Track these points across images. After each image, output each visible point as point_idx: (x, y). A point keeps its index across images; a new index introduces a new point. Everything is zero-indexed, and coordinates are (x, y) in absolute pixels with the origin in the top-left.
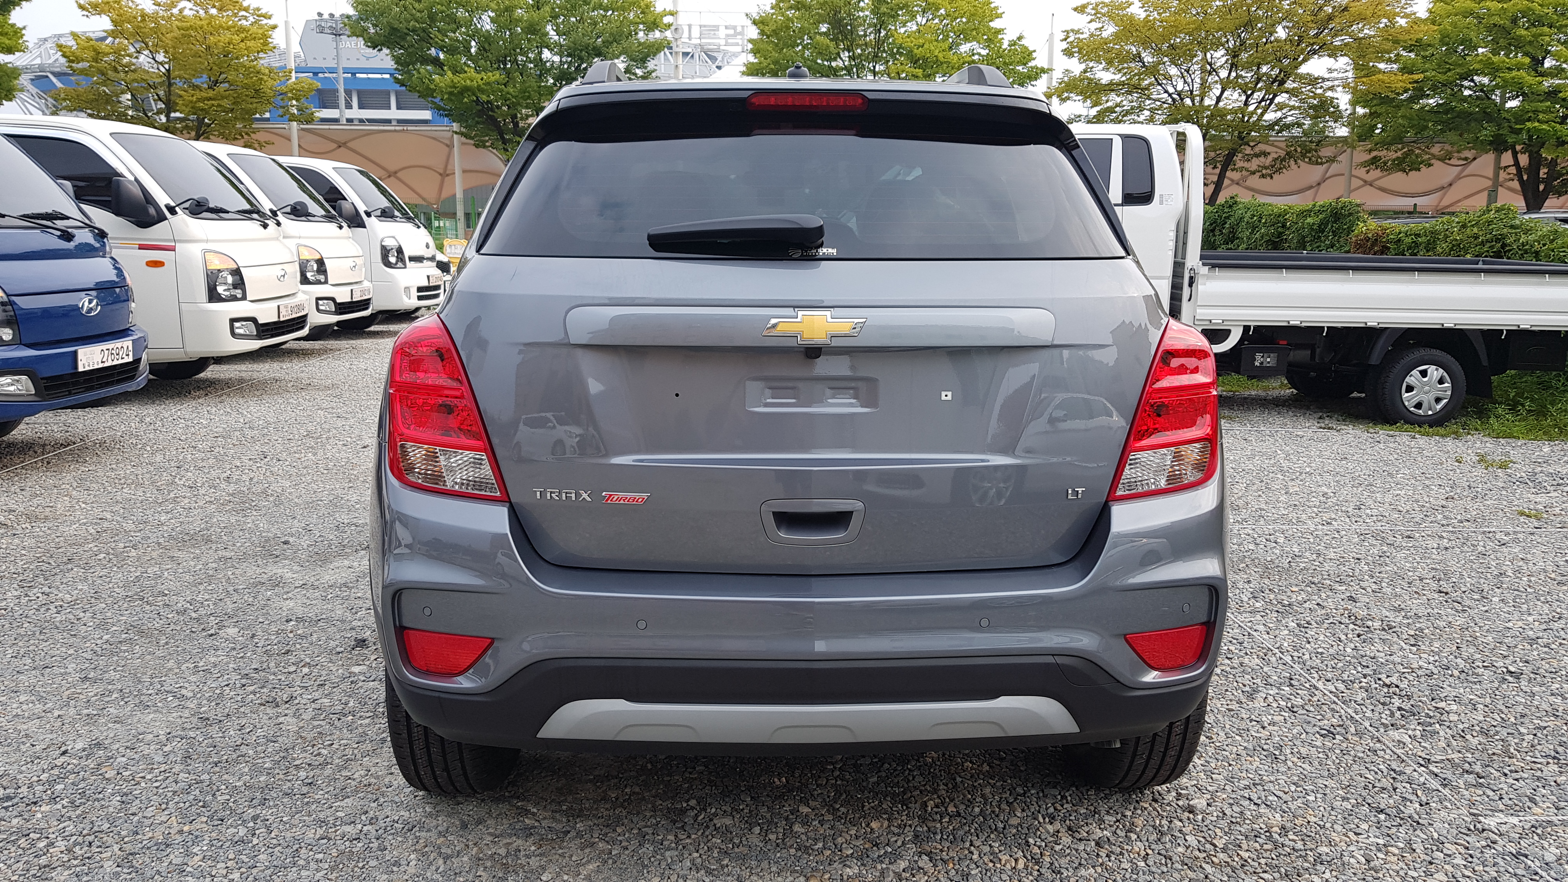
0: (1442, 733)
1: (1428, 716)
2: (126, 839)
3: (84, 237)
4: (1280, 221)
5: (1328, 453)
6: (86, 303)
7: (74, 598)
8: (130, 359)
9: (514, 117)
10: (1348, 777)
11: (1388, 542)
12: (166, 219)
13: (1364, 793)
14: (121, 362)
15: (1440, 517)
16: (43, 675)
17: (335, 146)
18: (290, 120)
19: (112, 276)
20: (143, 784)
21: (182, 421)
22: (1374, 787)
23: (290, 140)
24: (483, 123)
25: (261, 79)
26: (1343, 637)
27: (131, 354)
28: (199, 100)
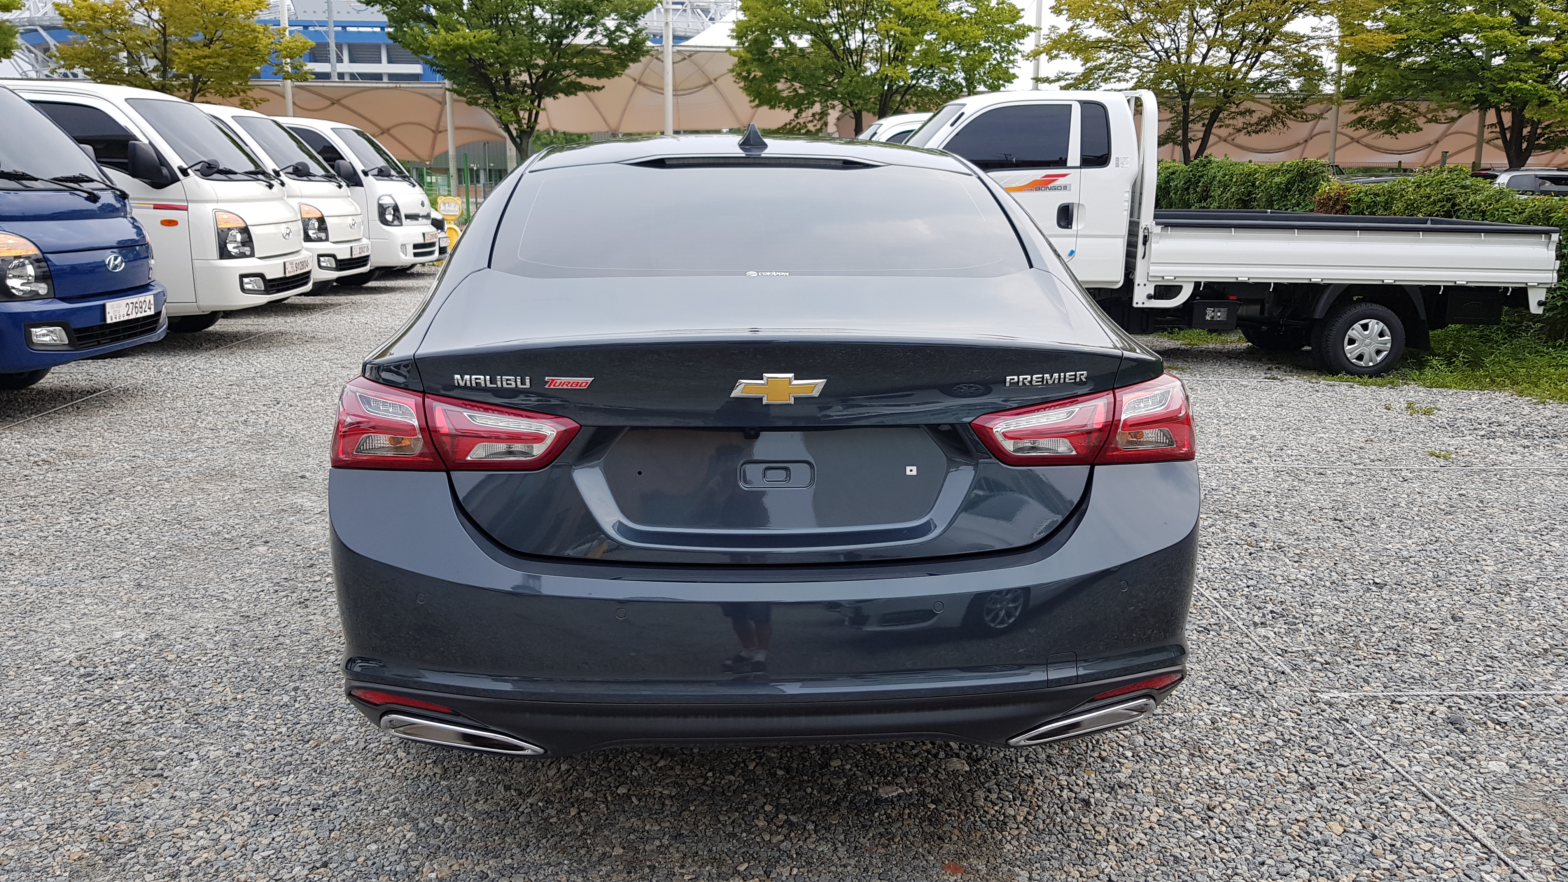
0: (1303, 631)
1: (1294, 617)
2: (190, 704)
3: (107, 198)
4: (1249, 180)
5: (1267, 401)
6: (113, 260)
7: (120, 522)
8: (152, 312)
9: (507, 74)
10: (1213, 662)
11: (1301, 478)
12: (178, 180)
13: (1223, 674)
14: (144, 314)
15: (1355, 457)
16: (102, 583)
17: (329, 103)
18: (285, 78)
19: (130, 234)
20: (200, 665)
21: (198, 371)
22: (1233, 670)
23: (284, 97)
24: (475, 81)
25: (257, 37)
26: (1236, 555)
27: (152, 307)
28: (195, 58)
